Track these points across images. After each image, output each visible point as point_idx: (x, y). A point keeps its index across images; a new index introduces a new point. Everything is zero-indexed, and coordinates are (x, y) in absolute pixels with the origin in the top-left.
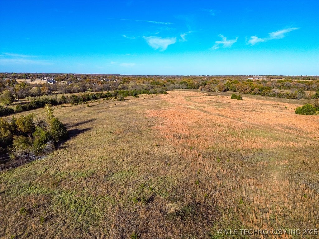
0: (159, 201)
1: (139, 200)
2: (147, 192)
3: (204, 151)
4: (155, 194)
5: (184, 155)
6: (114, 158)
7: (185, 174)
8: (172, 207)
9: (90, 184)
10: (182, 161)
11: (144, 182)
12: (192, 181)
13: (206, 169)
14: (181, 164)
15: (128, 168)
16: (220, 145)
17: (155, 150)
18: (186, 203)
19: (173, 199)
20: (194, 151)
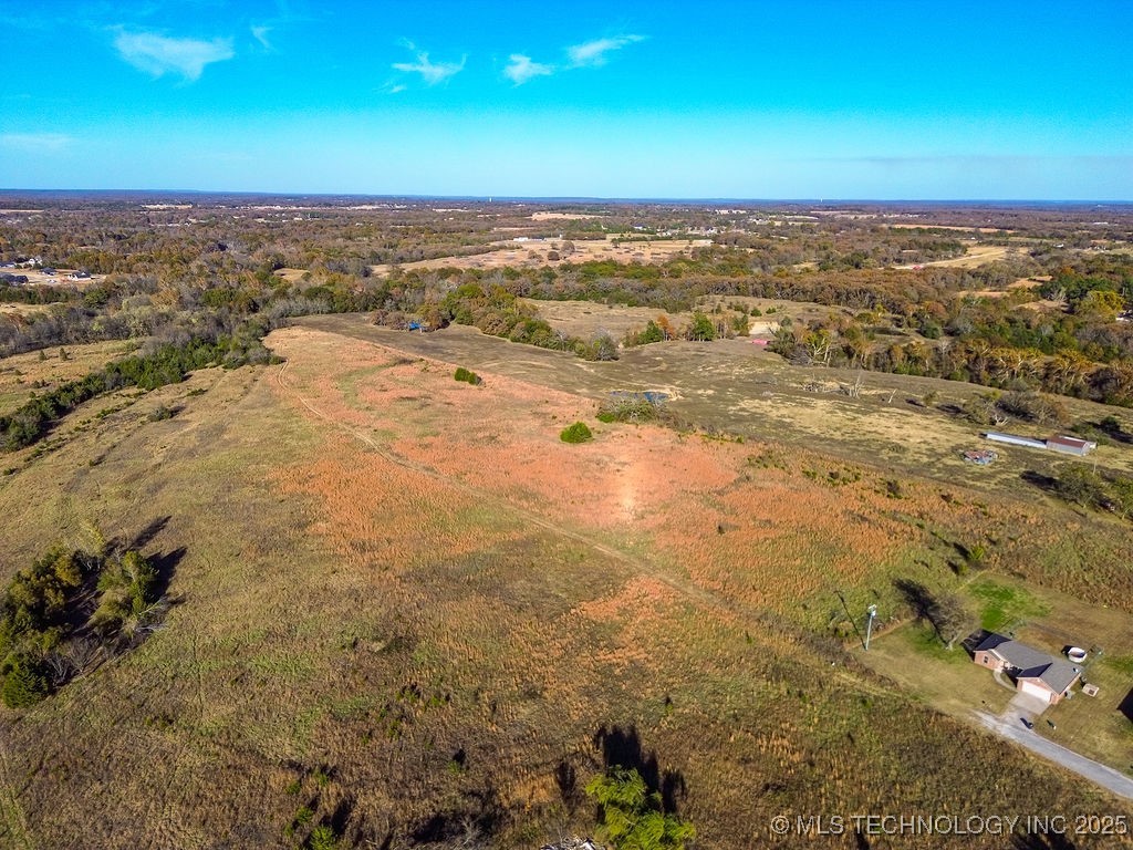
0: (363, 644)
1: (344, 647)
2: (349, 639)
3: (401, 571)
4: (356, 639)
5: (377, 583)
6: (281, 605)
7: (383, 610)
8: (378, 646)
9: (276, 644)
10: (376, 593)
11: (340, 630)
12: (391, 617)
13: (406, 599)
14: (375, 598)
15: (311, 616)
16: (423, 554)
17: (334, 581)
18: (389, 641)
19: (377, 639)
20: (389, 574)
